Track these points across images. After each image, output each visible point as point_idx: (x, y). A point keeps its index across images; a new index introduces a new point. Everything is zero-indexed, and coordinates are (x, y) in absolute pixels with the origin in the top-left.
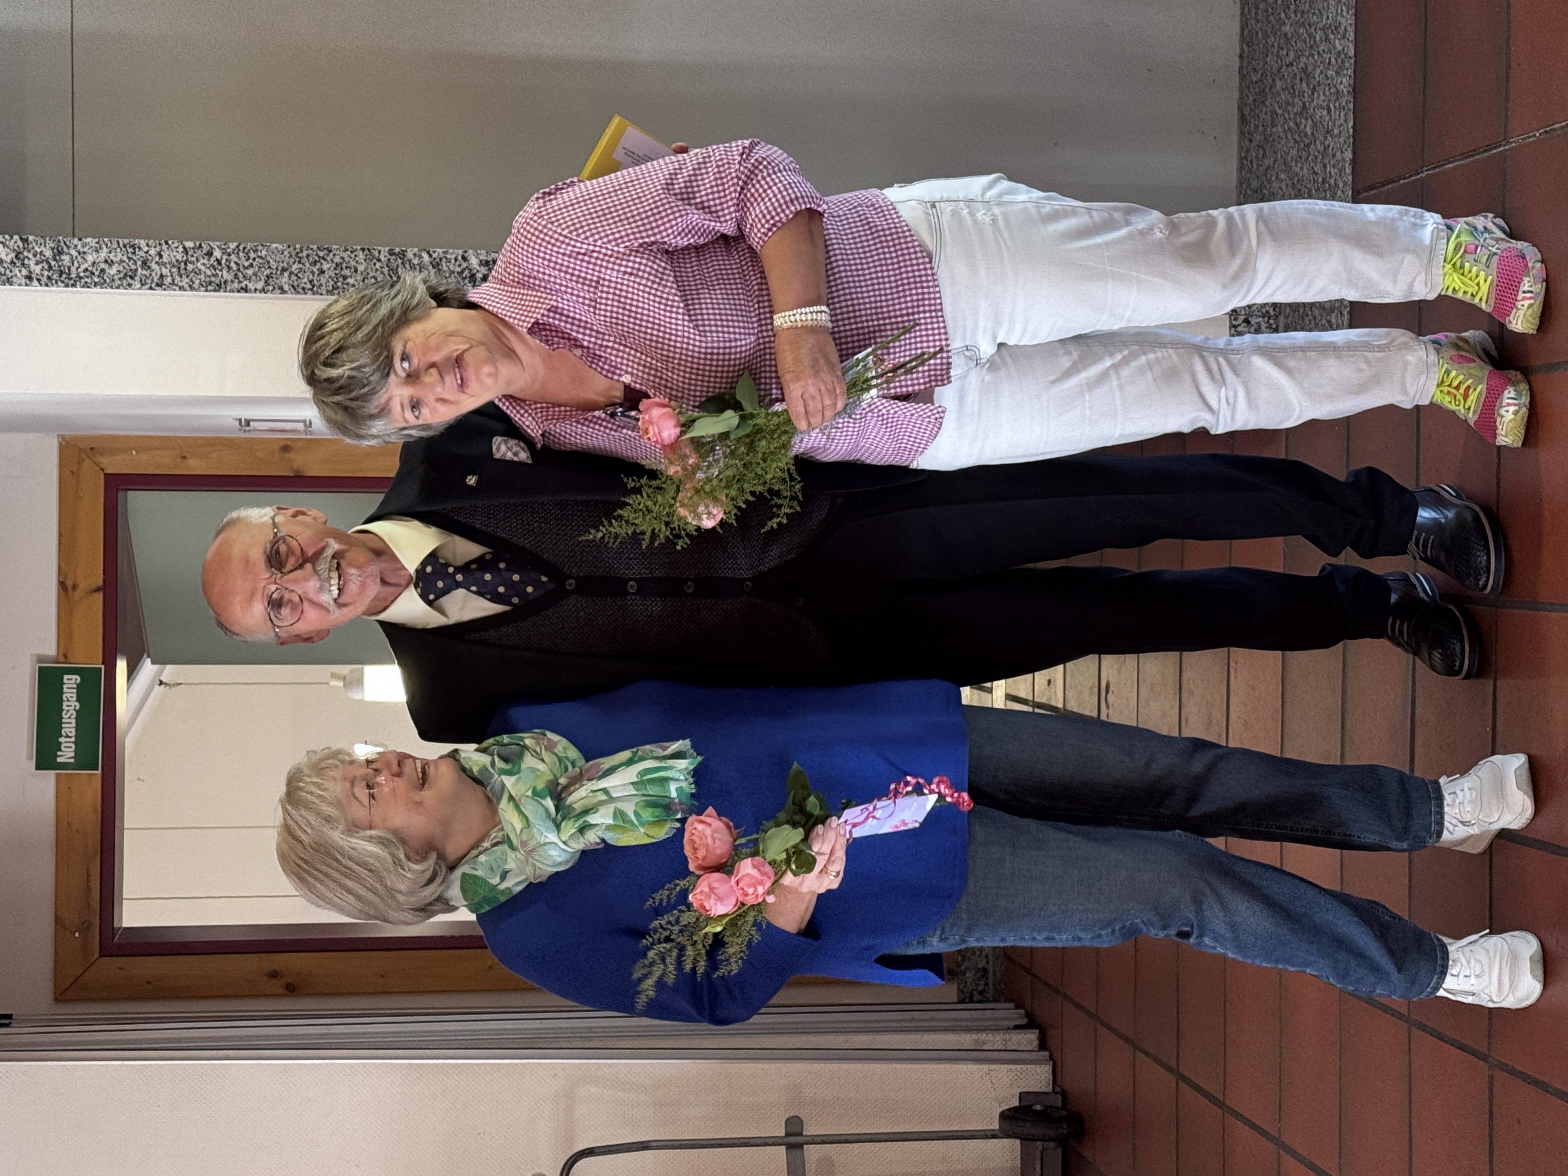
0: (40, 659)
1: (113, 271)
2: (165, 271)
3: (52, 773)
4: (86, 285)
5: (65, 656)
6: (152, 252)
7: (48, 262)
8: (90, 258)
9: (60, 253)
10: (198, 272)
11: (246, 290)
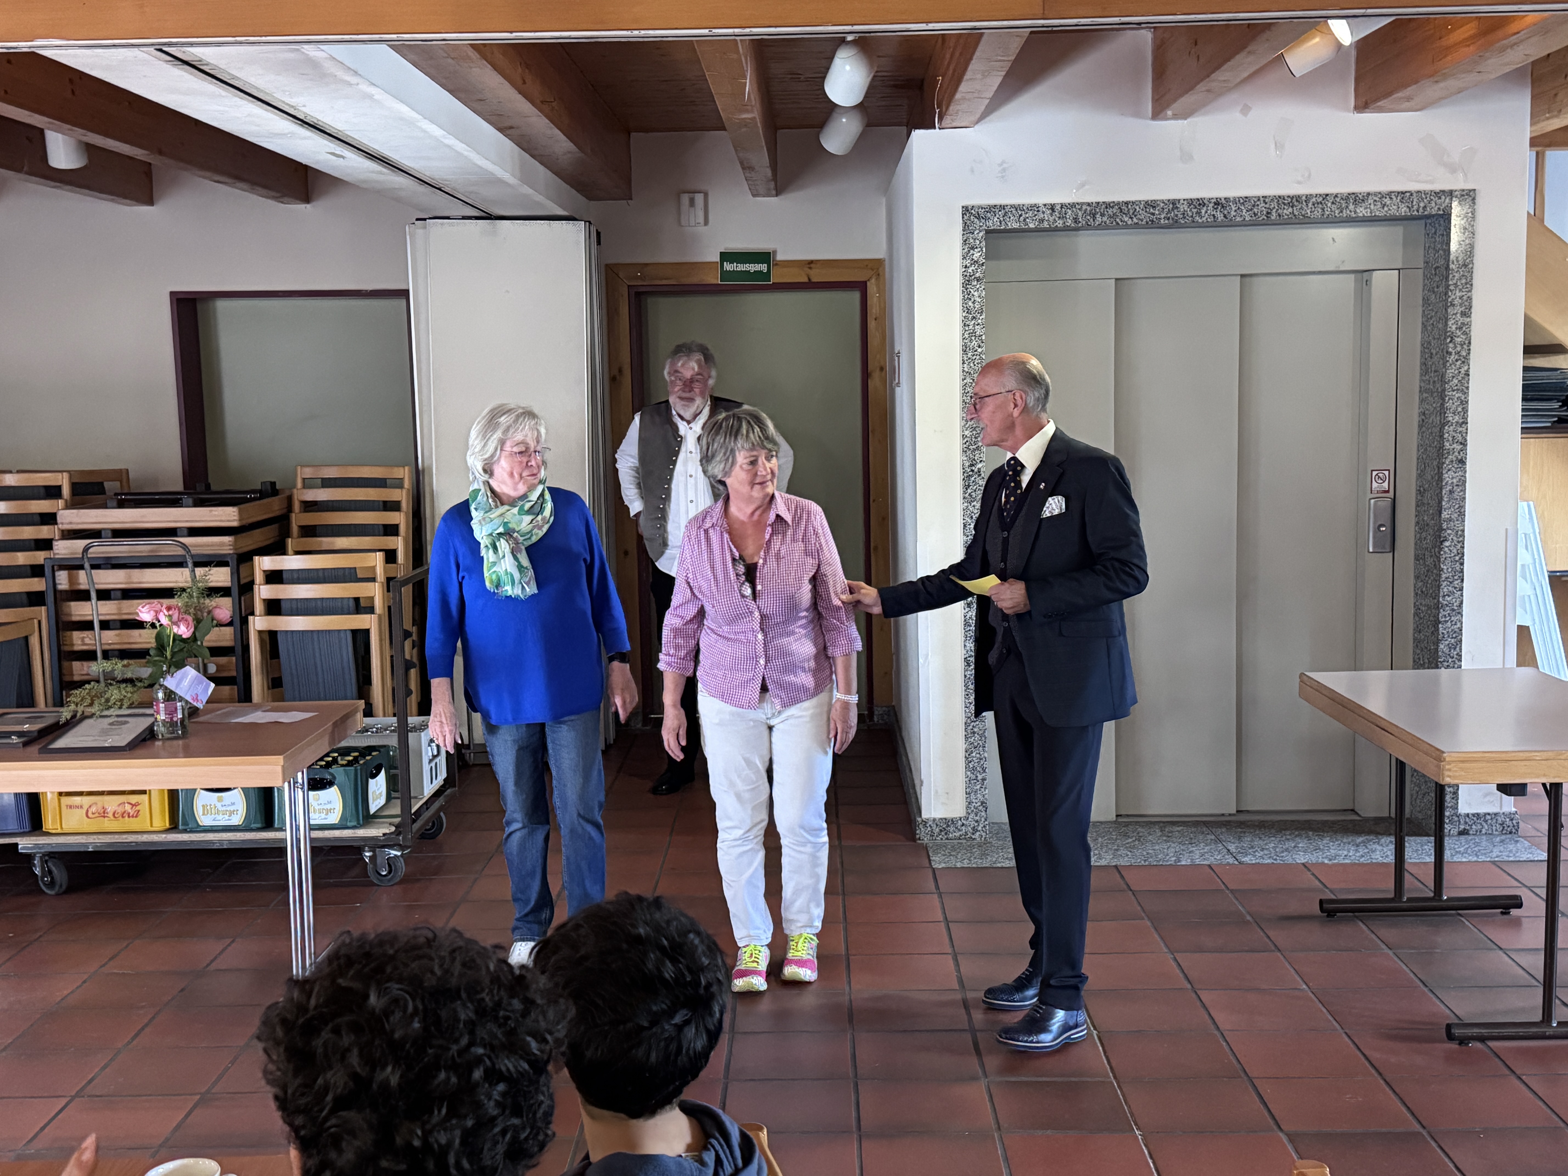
0: (775, 252)
1: (970, 304)
2: (971, 327)
3: (719, 260)
4: (963, 292)
5: (776, 264)
6: (980, 321)
7: (973, 275)
8: (976, 294)
10: (971, 341)
11: (964, 363)
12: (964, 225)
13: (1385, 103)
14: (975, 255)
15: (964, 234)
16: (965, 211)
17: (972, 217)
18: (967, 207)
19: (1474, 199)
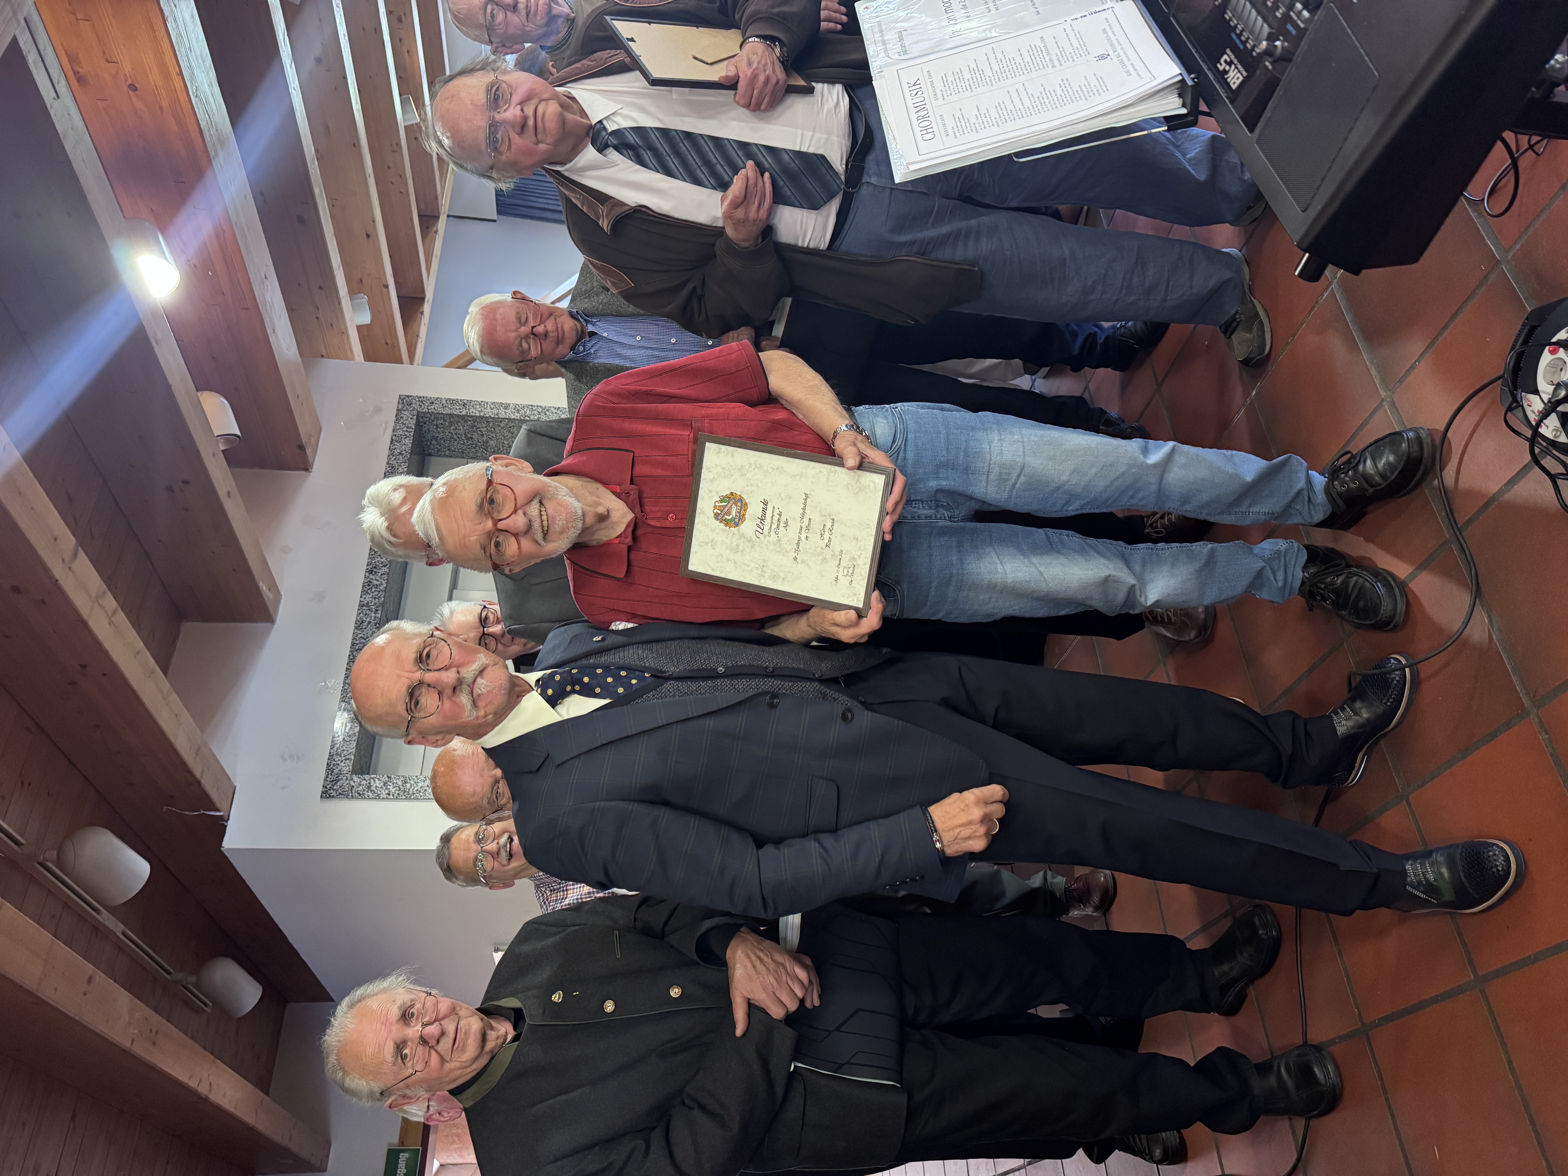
0: (390, 1145)
4: (416, 799)
5: (402, 1143)
9: (406, 783)
12: (342, 796)
13: (309, 451)
14: (378, 785)
15: (352, 796)
16: (326, 795)
17: (335, 787)
18: (323, 792)
19: (408, 396)
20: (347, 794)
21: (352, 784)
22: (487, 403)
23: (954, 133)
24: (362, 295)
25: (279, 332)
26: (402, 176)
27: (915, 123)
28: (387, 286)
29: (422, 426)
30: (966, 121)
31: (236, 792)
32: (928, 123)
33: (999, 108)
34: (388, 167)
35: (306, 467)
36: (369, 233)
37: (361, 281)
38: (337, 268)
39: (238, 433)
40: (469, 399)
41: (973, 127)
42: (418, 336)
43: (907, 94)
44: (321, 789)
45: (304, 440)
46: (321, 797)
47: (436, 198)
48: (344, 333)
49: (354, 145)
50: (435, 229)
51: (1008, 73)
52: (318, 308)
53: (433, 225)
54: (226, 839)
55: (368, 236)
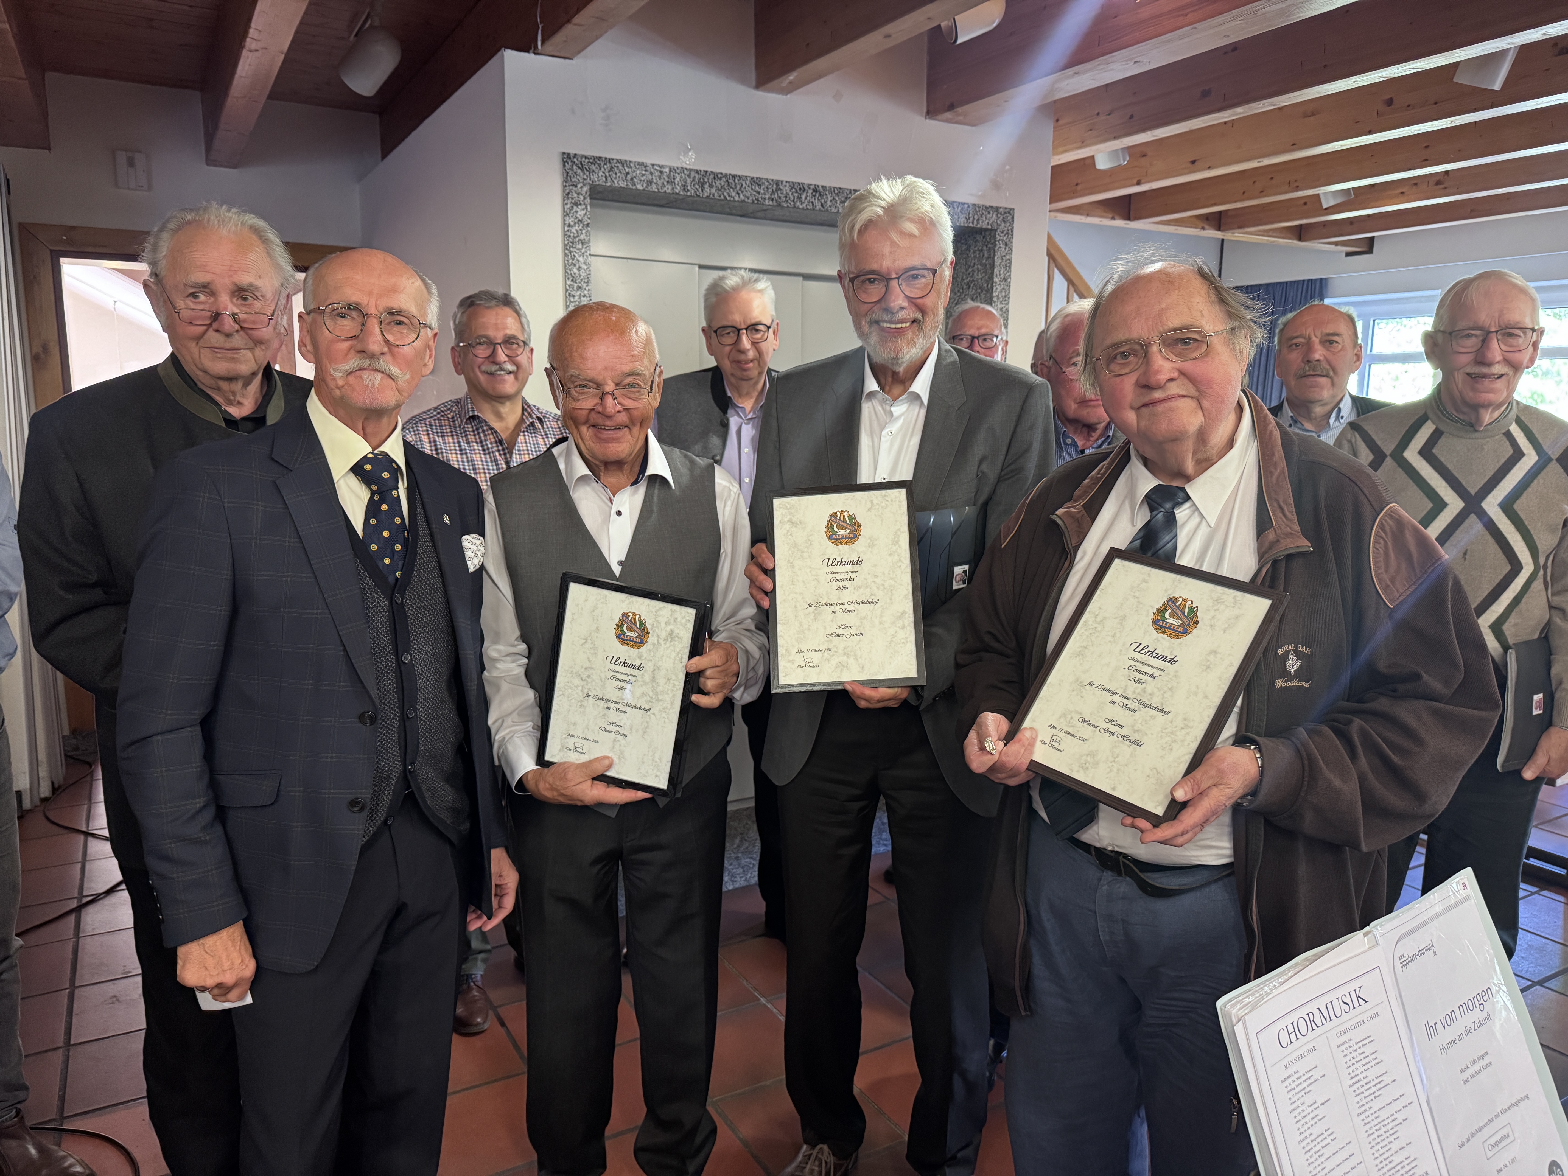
1: (575, 270)
2: (576, 298)
6: (586, 292)
7: (578, 236)
8: (581, 259)
9: (583, 243)
12: (565, 175)
13: (948, 115)
14: (579, 213)
15: (566, 186)
16: (567, 158)
17: (575, 167)
18: (569, 154)
19: (1013, 218)
20: (568, 180)
21: (579, 186)
22: (1007, 304)
23: (1290, 1076)
24: (1128, 158)
25: (1076, 79)
26: (1262, 193)
27: (1303, 1012)
28: (1139, 183)
29: (981, 234)
30: (1307, 1090)
31: (567, 61)
32: (1303, 1030)
33: (1326, 1134)
34: (1272, 178)
35: (931, 113)
36: (1196, 163)
37: (1144, 156)
38: (1154, 134)
39: (959, 41)
40: (1011, 284)
41: (1298, 1103)
42: (1088, 215)
43: (1345, 990)
44: (572, 151)
45: (960, 110)
46: (564, 153)
47: (1240, 227)
48: (1083, 144)
49: (1294, 145)
50: (1207, 227)
51: (1377, 1134)
52: (1109, 115)
53: (1210, 225)
54: (514, 53)
55: (1193, 162)
